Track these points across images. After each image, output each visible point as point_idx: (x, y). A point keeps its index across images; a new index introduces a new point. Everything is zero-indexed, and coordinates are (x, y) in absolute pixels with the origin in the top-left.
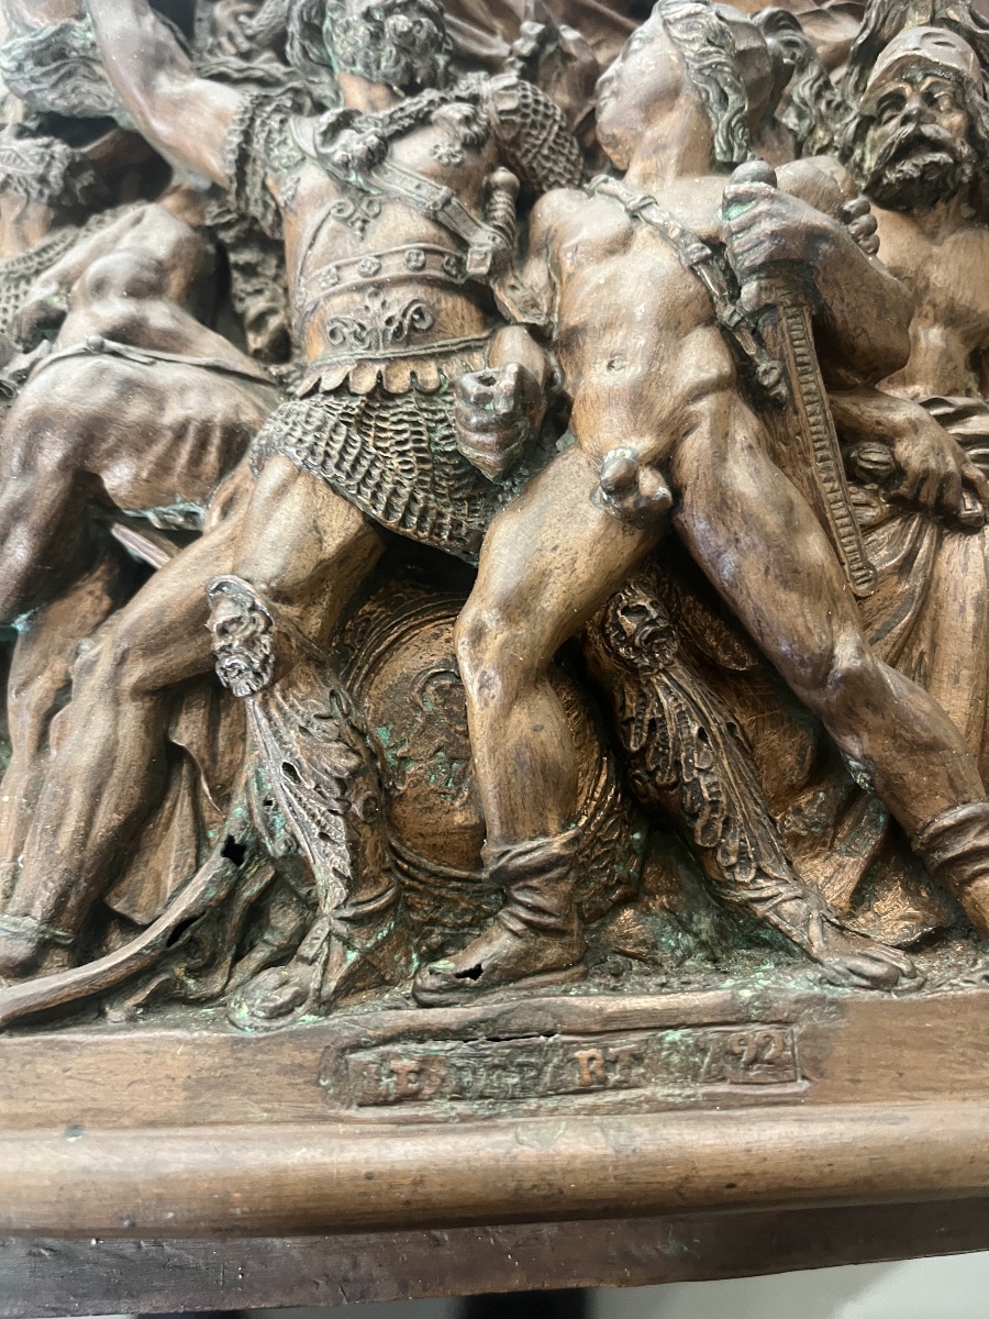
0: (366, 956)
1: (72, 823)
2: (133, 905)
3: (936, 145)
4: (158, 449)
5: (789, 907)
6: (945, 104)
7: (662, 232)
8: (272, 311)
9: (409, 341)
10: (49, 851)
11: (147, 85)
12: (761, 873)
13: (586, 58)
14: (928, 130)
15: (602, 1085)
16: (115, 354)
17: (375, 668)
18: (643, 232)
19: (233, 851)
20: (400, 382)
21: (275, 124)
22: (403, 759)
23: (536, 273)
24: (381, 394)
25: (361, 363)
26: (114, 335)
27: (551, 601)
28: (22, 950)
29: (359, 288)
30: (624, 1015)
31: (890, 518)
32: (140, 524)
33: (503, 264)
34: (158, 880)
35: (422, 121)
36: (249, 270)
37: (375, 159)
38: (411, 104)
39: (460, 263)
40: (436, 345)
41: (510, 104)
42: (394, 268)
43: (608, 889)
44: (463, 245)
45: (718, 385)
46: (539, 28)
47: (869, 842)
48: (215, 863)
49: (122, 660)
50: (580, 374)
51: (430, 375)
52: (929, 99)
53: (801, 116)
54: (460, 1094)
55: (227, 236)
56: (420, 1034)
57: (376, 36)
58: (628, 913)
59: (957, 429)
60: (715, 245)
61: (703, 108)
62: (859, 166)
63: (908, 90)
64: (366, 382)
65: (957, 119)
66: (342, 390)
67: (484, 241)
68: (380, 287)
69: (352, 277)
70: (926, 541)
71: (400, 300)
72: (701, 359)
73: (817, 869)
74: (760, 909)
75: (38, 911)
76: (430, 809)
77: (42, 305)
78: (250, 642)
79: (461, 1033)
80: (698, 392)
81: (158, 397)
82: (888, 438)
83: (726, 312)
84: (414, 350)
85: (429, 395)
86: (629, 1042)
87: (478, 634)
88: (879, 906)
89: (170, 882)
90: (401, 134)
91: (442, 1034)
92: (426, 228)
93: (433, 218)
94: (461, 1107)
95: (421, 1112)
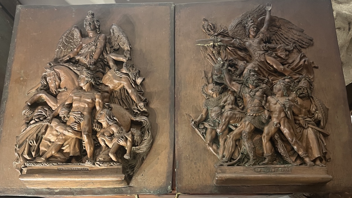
0: (255, 162)
1: (230, 150)
2: (234, 158)
3: (304, 94)
4: (236, 119)
5: (289, 160)
6: (305, 90)
7: (280, 104)
8: (242, 105)
9: (258, 111)
10: (229, 153)
12: (287, 158)
13: (272, 82)
14: (304, 92)
15: (275, 172)
16: (231, 111)
18: (278, 103)
19: (242, 154)
20: (257, 115)
21: (243, 89)
22: (256, 147)
23: (267, 104)
24: (256, 116)
25: (254, 113)
26: (231, 109)
27: (270, 134)
28: (227, 160)
29: (253, 107)
30: (276, 167)
31: (299, 127)
32: (232, 125)
33: (265, 104)
34: (236, 156)
35: (258, 91)
36: (239, 100)
37: (254, 95)
38: (257, 89)
39: (262, 104)
40: (260, 112)
41: (265, 88)
42: (256, 105)
44: (262, 102)
46: (267, 79)
47: (296, 156)
48: (240, 155)
49: (233, 137)
50: (272, 115)
51: (259, 114)
52: (304, 89)
53: (292, 88)
54: (264, 172)
55: (237, 97)
56: (260, 167)
57: (253, 82)
58: (275, 161)
59: (305, 120)
60: (284, 105)
61: (283, 92)
62: (297, 93)
63: (302, 88)
64: (254, 115)
65: (306, 91)
66: (252, 115)
67: (264, 102)
68: (255, 107)
69: (253, 106)
70: (302, 130)
71: (257, 108)
72: (282, 115)
73: (292, 158)
74: (287, 160)
75: (228, 157)
76: (258, 151)
77: (223, 105)
78: (247, 137)
79: (264, 167)
80: (282, 118)
81: (236, 115)
82: (299, 120)
83: (285, 110)
84: (258, 112)
85: (259, 116)
86: (276, 169)
87: (264, 137)
88: (297, 161)
89: (237, 156)
90: (256, 92)
91: (262, 167)
92: (258, 101)
93: (259, 100)
94: (264, 173)
95: (261, 173)
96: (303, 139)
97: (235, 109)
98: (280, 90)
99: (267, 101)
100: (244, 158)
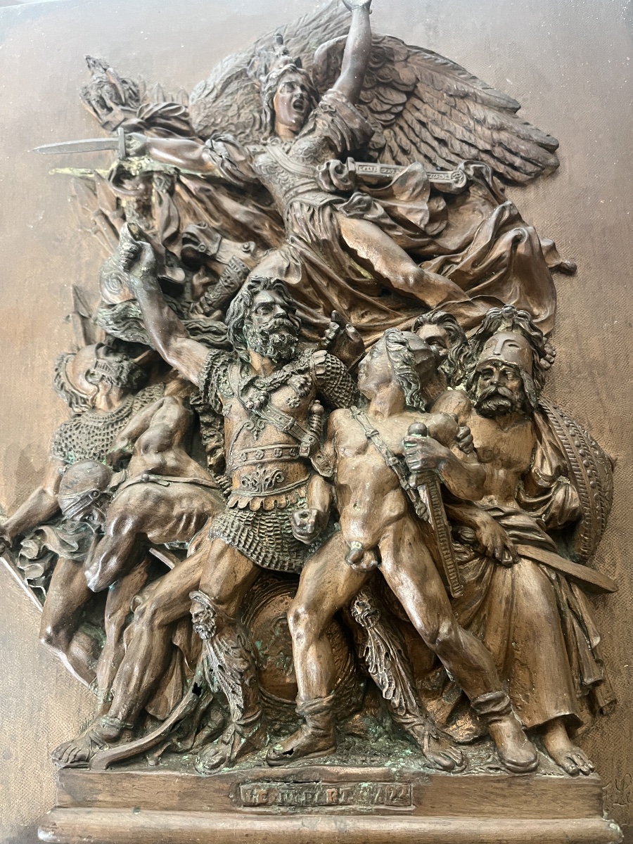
0: (248, 740)
1: (134, 682)
2: (156, 711)
3: (504, 397)
4: (170, 525)
5: (417, 728)
6: (510, 377)
7: (379, 449)
8: (218, 447)
9: (275, 487)
10: (125, 693)
11: (166, 344)
12: (408, 712)
13: (357, 341)
14: (501, 390)
15: (337, 804)
16: (153, 482)
17: (256, 615)
18: (371, 448)
19: (197, 690)
20: (271, 505)
21: (220, 373)
22: (266, 655)
23: (328, 449)
24: (262, 510)
25: (254, 498)
26: (151, 472)
27: (327, 605)
28: (114, 733)
29: (255, 464)
30: (347, 775)
31: (475, 557)
33: (315, 449)
34: (167, 701)
35: (284, 384)
36: (208, 425)
37: (263, 405)
38: (279, 375)
39: (297, 450)
40: (285, 488)
41: (321, 372)
42: (269, 456)
43: (349, 707)
44: (299, 442)
45: (399, 517)
46: (337, 326)
47: (455, 697)
48: (189, 696)
49: (154, 613)
50: (343, 505)
51: (283, 501)
52: (503, 374)
53: (451, 365)
54: (282, 804)
55: (200, 409)
56: (268, 779)
57: (265, 343)
58: (357, 716)
59: (505, 522)
60: (400, 456)
61: (401, 388)
62: (474, 393)
63: (495, 370)
64: (257, 505)
65: (515, 383)
66: (247, 508)
67: (307, 440)
68: (263, 464)
69: (252, 459)
70: (488, 570)
71: (272, 469)
72: (391, 506)
74: (407, 727)
75: (120, 716)
76: (277, 676)
77: (121, 451)
78: (207, 621)
79: (284, 779)
80: (391, 521)
81: (170, 502)
82: (475, 527)
83: (404, 484)
84: (277, 491)
85: (282, 510)
86: (346, 787)
87: (297, 617)
88: (459, 723)
89: (171, 703)
90: (276, 390)
91: (276, 779)
92: (282, 437)
93: (286, 433)
94: (282, 809)
95: (268, 810)
96: (489, 614)
97: (176, 472)
98: (386, 381)
99: (325, 434)
100: (209, 706)
